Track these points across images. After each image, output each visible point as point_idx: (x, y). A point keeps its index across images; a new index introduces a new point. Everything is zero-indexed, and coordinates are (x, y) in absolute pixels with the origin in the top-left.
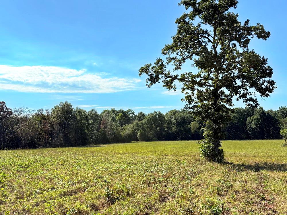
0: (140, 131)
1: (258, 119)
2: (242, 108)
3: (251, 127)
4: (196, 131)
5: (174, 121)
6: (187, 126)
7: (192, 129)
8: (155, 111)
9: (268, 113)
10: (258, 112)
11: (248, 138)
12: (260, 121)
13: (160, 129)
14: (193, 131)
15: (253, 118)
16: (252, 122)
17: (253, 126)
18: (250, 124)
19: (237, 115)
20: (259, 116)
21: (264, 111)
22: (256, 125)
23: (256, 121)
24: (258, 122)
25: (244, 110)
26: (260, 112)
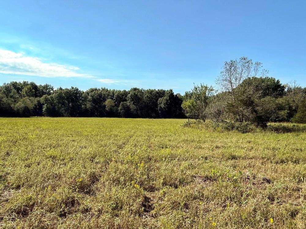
0: (46, 106)
1: (167, 100)
2: (155, 90)
3: (160, 107)
4: (111, 109)
5: (90, 97)
6: (103, 104)
7: (107, 106)
8: (72, 87)
9: (176, 95)
10: (168, 94)
11: (158, 116)
12: (169, 101)
13: (73, 105)
14: (107, 109)
15: (163, 99)
16: (162, 102)
17: (162, 106)
18: (160, 104)
19: (150, 95)
20: (168, 97)
21: (173, 93)
22: (165, 105)
23: (165, 102)
24: (166, 103)
25: (157, 92)
26: (170, 94)
